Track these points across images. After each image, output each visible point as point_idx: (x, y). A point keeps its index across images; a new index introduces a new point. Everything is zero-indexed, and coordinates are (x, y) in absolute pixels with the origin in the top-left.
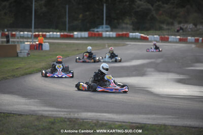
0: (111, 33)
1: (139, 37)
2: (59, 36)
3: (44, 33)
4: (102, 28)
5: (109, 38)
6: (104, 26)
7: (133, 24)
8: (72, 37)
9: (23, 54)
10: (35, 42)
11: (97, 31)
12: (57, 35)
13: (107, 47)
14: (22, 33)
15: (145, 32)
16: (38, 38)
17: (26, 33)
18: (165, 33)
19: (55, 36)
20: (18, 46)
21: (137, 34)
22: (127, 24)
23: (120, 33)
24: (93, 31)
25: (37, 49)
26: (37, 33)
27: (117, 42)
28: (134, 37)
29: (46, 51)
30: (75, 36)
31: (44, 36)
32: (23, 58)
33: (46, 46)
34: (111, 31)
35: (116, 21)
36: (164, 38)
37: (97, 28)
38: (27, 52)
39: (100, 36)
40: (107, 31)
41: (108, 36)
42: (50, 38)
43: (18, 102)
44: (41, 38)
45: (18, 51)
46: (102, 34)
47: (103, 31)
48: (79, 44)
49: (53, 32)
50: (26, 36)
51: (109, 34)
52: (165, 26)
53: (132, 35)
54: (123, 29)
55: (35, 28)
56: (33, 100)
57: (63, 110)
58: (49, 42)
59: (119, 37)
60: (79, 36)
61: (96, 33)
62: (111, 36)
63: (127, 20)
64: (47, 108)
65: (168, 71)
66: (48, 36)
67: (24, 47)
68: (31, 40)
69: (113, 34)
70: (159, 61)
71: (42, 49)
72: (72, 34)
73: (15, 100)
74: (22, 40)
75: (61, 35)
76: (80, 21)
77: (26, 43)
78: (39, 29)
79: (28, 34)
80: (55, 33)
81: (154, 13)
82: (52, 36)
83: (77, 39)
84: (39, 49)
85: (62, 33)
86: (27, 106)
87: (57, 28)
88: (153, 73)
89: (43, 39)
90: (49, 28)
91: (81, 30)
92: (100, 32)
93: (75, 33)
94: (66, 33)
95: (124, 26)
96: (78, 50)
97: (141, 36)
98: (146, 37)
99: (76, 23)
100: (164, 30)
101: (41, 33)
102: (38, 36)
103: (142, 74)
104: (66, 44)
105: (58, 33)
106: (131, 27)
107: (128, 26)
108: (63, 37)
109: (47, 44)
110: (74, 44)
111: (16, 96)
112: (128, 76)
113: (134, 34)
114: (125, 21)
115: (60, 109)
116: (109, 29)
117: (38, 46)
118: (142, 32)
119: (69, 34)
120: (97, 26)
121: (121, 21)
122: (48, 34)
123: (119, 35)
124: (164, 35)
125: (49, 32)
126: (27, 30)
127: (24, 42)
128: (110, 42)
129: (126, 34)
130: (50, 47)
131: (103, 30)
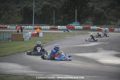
0: (80, 26)
1: (96, 29)
2: (49, 29)
3: (41, 27)
4: (75, 23)
5: (79, 30)
6: (76, 22)
7: (93, 21)
8: (56, 29)
9: (27, 39)
10: (34, 32)
11: (72, 26)
12: (48, 28)
13: (76, 35)
14: (27, 27)
15: (100, 26)
16: (37, 30)
17: (30, 27)
18: (112, 27)
19: (47, 28)
20: (24, 35)
21: (96, 27)
22: (89, 21)
23: (85, 27)
24: (69, 25)
25: (35, 36)
26: (36, 27)
27: (83, 32)
28: (93, 29)
29: (41, 37)
30: (59, 28)
31: (40, 29)
32: (27, 42)
33: (41, 35)
34: (80, 25)
35: (83, 19)
36: (112, 29)
37: (72, 24)
38: (29, 38)
39: (73, 29)
40: (77, 25)
41: (78, 28)
42: (44, 30)
43: (17, 68)
44: (38, 30)
45: (24, 37)
46: (74, 27)
47: (75, 26)
48: (60, 33)
49: (46, 26)
50: (30, 28)
51: (79, 27)
52: (112, 23)
53: (92, 28)
54: (87, 24)
55: (34, 24)
56: (26, 67)
57: (42, 73)
58: (42, 32)
59: (84, 29)
60: (61, 28)
61: (71, 26)
62: (80, 28)
63: (90, 19)
64: (33, 72)
65: (111, 49)
66: (42, 29)
67: (28, 35)
68: (32, 31)
69: (81, 27)
70: (107, 43)
71: (39, 36)
72: (57, 27)
73: (16, 67)
74: (27, 31)
75: (50, 28)
76: (62, 20)
77: (29, 33)
78: (38, 25)
79: (31, 27)
80: (47, 27)
81: (106, 14)
82: (45, 28)
83: (60, 30)
84: (37, 36)
85: (51, 27)
86: (21, 70)
87: (48, 24)
88: (102, 51)
89: (40, 30)
90: (43, 24)
91: (62, 25)
92: (73, 26)
93: (59, 27)
94: (53, 27)
95: (88, 22)
96: (59, 36)
97: (98, 28)
98: (101, 29)
99: (59, 21)
100: (111, 25)
101: (38, 27)
102: (37, 28)
103: (95, 51)
104: (53, 33)
105: (49, 27)
106: (92, 23)
107: (90, 22)
108: (51, 29)
109: (42, 33)
110: (57, 33)
111: (17, 64)
112: (87, 52)
113: (93, 27)
114: (88, 20)
115: (40, 72)
116: (79, 24)
117: (36, 34)
118: (98, 26)
119: (55, 27)
120: (71, 23)
121: (86, 19)
122: (42, 27)
123: (84, 27)
124: (111, 28)
125: (43, 26)
126: (31, 25)
127: (28, 32)
128: (79, 32)
129: (89, 27)
130: (43, 35)
131: (75, 24)
